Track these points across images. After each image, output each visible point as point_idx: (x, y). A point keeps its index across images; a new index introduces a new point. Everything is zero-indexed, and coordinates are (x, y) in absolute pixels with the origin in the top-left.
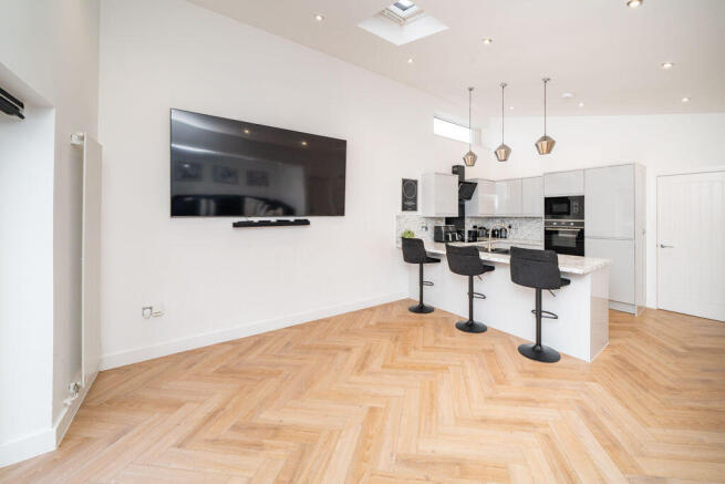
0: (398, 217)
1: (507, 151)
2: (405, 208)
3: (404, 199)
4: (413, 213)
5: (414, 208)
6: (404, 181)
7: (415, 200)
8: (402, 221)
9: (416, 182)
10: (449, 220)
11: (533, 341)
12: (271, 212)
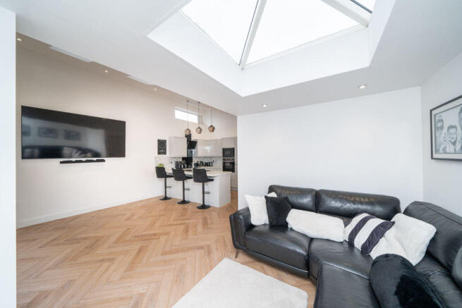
0: (156, 158)
1: (201, 130)
2: (159, 153)
3: (159, 149)
4: (164, 156)
5: (165, 153)
6: (159, 141)
7: (165, 149)
8: (158, 159)
9: (165, 141)
10: (183, 159)
11: (202, 203)
12: (83, 155)
